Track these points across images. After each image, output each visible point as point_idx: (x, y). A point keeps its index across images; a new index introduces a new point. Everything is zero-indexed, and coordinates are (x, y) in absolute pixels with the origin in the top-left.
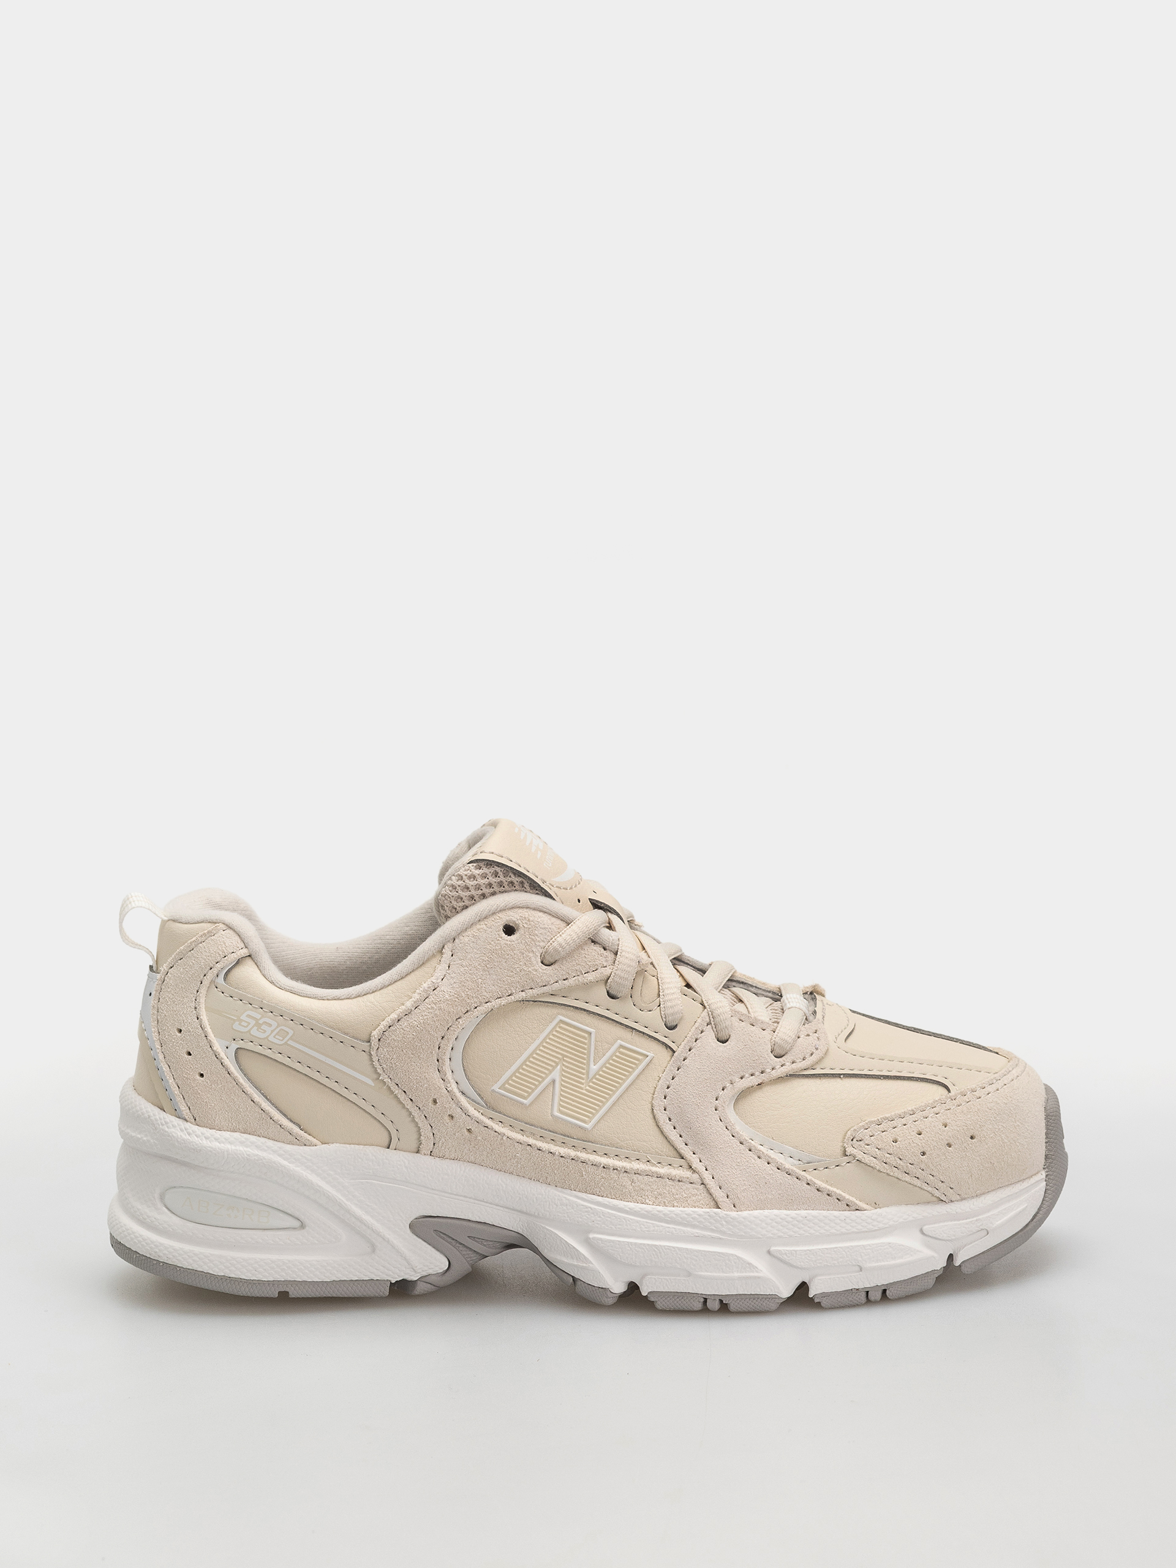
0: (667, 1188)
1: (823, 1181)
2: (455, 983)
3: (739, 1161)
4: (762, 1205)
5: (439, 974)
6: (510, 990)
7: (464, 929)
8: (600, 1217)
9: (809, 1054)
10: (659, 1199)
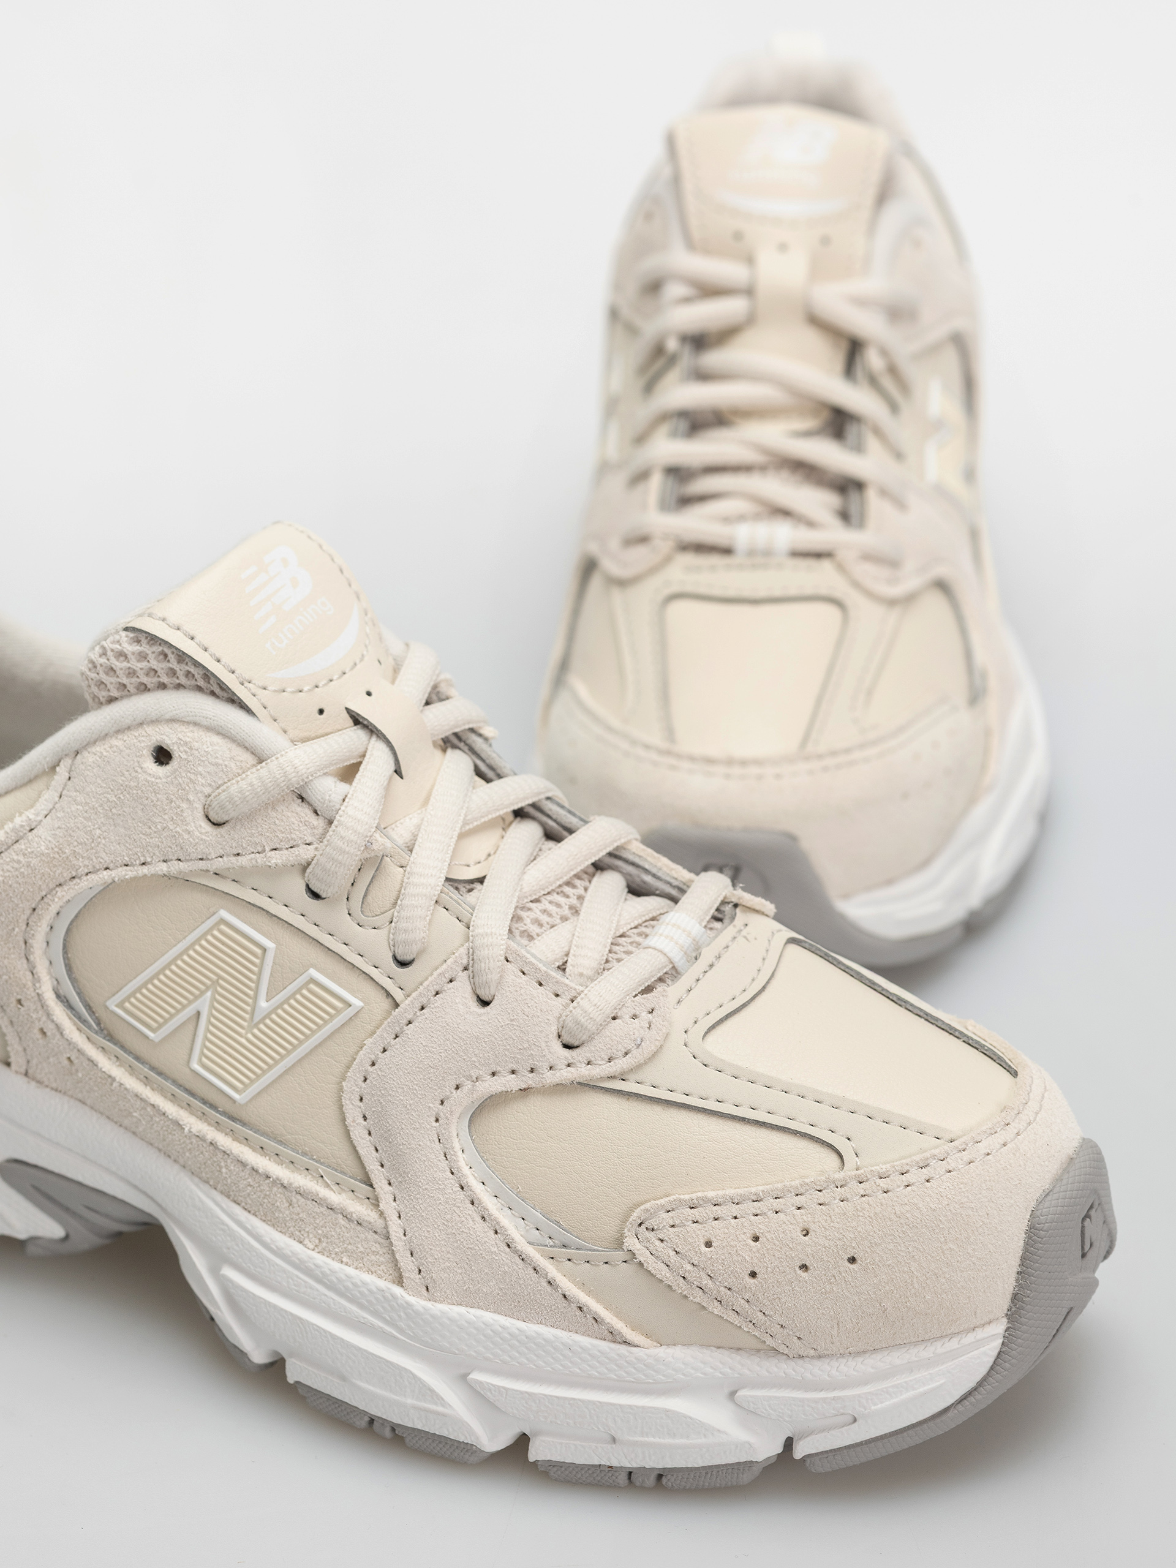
0: (338, 1230)
1: (574, 1282)
2: (59, 828)
3: (448, 1217)
4: (467, 1299)
5: (43, 805)
6: (144, 856)
7: (92, 740)
8: (237, 1245)
9: (620, 1054)
10: (324, 1245)
